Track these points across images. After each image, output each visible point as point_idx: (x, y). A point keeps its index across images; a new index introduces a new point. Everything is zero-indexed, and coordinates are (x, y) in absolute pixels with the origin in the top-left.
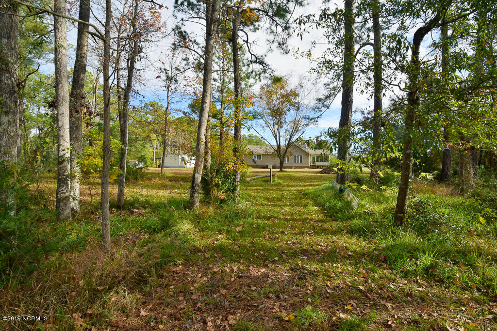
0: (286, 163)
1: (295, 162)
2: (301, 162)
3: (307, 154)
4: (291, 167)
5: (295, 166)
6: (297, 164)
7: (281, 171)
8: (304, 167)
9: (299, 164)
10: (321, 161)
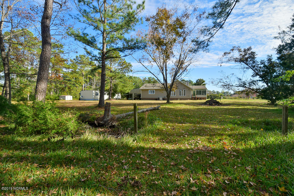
0: (172, 96)
1: (180, 95)
2: (184, 95)
3: (190, 89)
4: (177, 99)
5: (180, 98)
6: (181, 97)
7: (168, 102)
8: (187, 99)
9: (183, 96)
10: (200, 94)
